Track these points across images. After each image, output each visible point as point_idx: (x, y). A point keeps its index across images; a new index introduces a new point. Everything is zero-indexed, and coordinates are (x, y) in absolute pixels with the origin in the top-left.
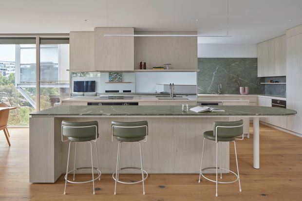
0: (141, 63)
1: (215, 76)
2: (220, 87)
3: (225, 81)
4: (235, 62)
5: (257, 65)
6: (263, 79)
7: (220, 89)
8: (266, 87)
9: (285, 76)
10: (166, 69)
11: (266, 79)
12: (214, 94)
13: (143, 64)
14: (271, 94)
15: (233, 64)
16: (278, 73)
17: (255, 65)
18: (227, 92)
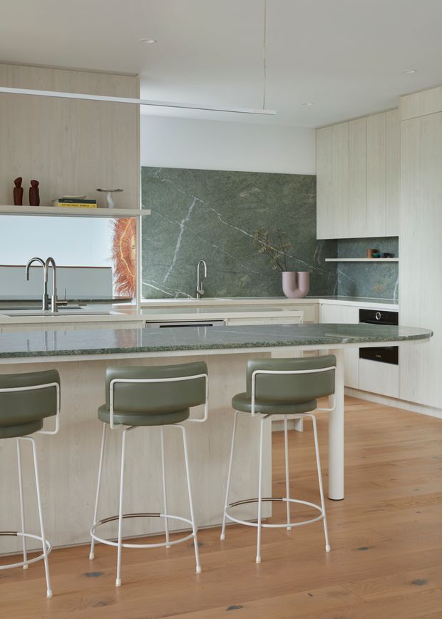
0: (18, 182)
1: (185, 235)
2: (202, 272)
3: (218, 252)
4: (249, 186)
5: (315, 197)
6: (332, 246)
7: (202, 279)
8: (339, 271)
9: (397, 238)
10: (106, 206)
11: (340, 247)
12: (181, 296)
13: (26, 186)
14: (353, 294)
15: (242, 195)
16: (375, 229)
17: (311, 200)
18: (225, 291)
